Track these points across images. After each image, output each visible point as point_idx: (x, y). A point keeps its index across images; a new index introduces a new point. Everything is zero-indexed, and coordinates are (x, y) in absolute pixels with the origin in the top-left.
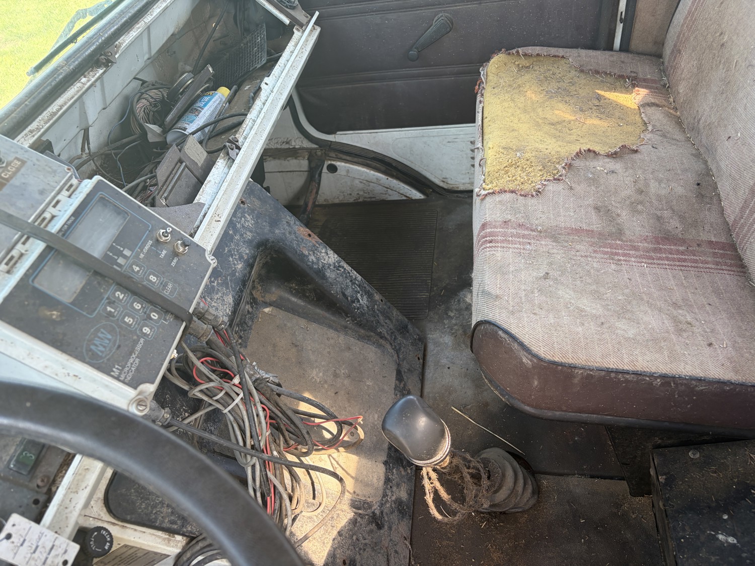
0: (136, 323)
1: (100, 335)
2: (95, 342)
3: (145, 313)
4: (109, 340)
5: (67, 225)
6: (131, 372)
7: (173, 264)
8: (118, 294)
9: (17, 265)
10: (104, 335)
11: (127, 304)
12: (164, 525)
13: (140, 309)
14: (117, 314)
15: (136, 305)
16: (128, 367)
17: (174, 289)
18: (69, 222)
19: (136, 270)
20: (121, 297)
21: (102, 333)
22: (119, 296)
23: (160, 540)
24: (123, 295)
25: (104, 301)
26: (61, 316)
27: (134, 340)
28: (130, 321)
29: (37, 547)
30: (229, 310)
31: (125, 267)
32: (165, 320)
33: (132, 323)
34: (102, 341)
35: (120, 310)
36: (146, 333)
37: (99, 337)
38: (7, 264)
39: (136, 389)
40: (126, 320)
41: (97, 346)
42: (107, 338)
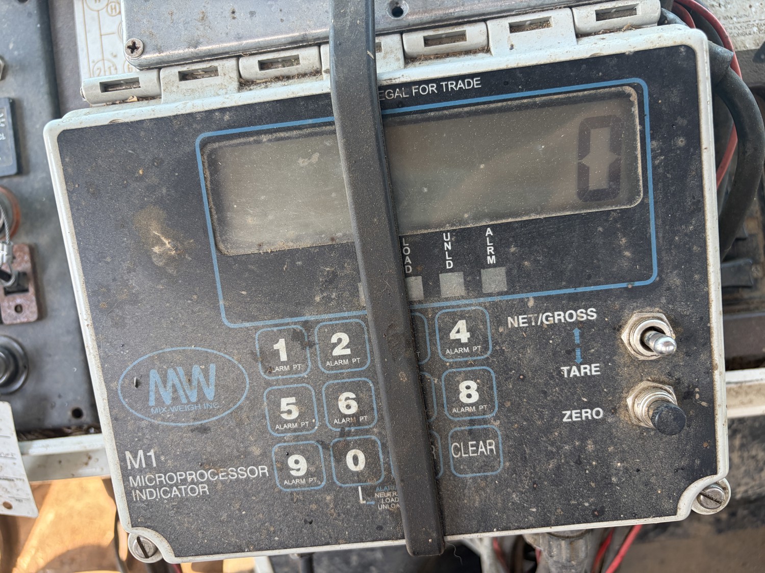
0: (295, 430)
1: (197, 370)
2: (171, 372)
3: (343, 434)
4: (202, 398)
6: (165, 492)
7: (571, 416)
8: (340, 340)
10: (202, 379)
11: (329, 377)
13: (345, 416)
14: (283, 373)
15: (347, 399)
16: (171, 478)
17: (487, 463)
19: (453, 335)
20: (337, 352)
21: (205, 372)
22: (335, 345)
24: (348, 352)
25: (293, 323)
27: (247, 454)
28: (289, 412)
31: (436, 305)
33: (287, 422)
34: (178, 386)
35: (297, 372)
36: (289, 469)
37: (189, 373)
38: (264, 65)
39: (133, 526)
40: (284, 402)
41: (165, 382)
42: (200, 389)
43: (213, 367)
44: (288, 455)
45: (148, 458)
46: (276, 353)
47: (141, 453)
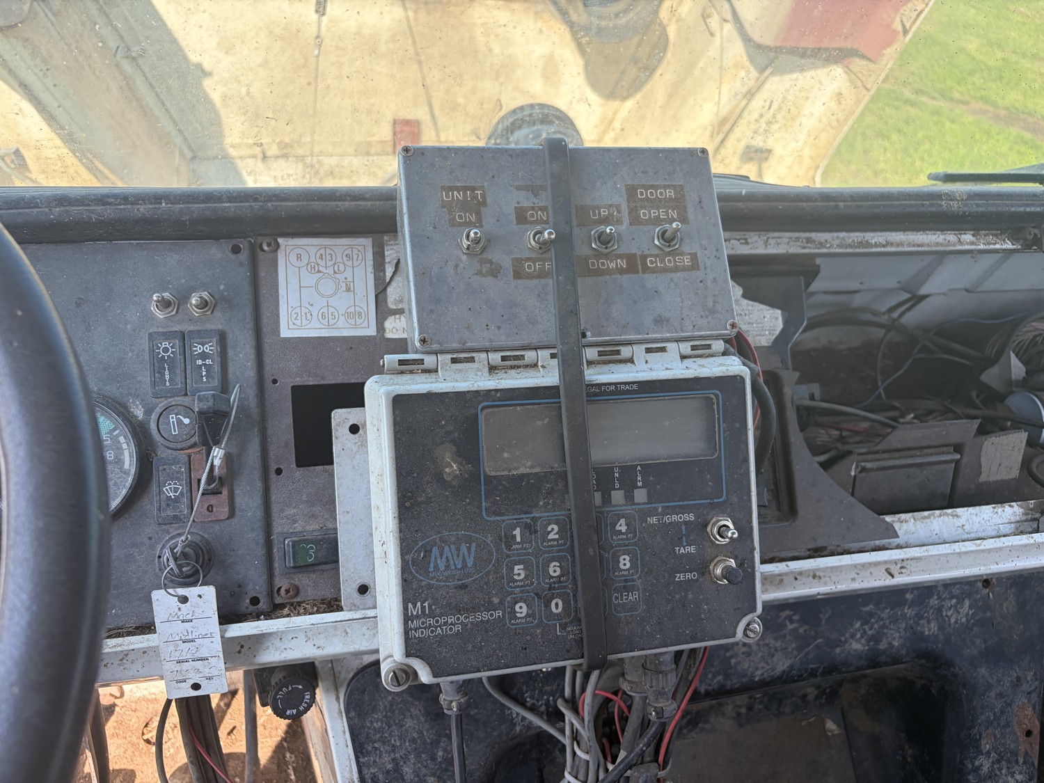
0: (521, 586)
1: (464, 548)
2: (446, 548)
3: (550, 589)
4: (465, 565)
5: (616, 388)
6: (432, 632)
7: (680, 577)
8: (553, 529)
9: (513, 372)
10: (466, 553)
11: (545, 552)
13: (553, 577)
14: (517, 549)
15: (555, 566)
16: (437, 621)
17: (633, 607)
18: (623, 387)
19: (618, 528)
20: (551, 536)
21: (469, 549)
22: (550, 532)
24: (557, 536)
25: (526, 518)
26: (456, 476)
27: (490, 603)
28: (519, 574)
29: (193, 641)
30: (762, 674)
31: (608, 509)
32: (563, 627)
33: (517, 581)
34: (450, 558)
35: (526, 549)
36: (515, 612)
37: (458, 549)
38: (504, 358)
39: (407, 657)
40: (516, 568)
41: (441, 555)
42: (464, 560)
43: (474, 545)
44: (516, 603)
45: (423, 608)
46: (514, 537)
47: (419, 604)
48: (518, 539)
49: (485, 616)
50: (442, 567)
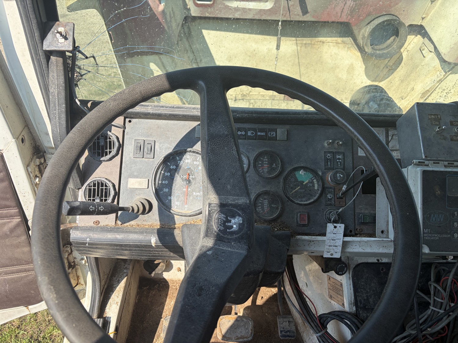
0: (456, 229)
1: (440, 216)
2: (435, 215)
4: (440, 221)
6: (430, 238)
9: (451, 167)
12: (358, 298)
14: (456, 218)
16: (432, 235)
23: (350, 299)
26: (439, 195)
27: (447, 232)
28: (456, 225)
29: (335, 240)
33: (455, 227)
34: (436, 218)
36: (454, 236)
37: (439, 216)
38: (448, 164)
39: (423, 244)
40: (455, 223)
41: (434, 217)
42: (440, 219)
43: (443, 215)
44: (454, 233)
45: (428, 231)
46: (455, 214)
47: (427, 230)
48: (456, 215)
49: (445, 236)
50: (434, 220)
